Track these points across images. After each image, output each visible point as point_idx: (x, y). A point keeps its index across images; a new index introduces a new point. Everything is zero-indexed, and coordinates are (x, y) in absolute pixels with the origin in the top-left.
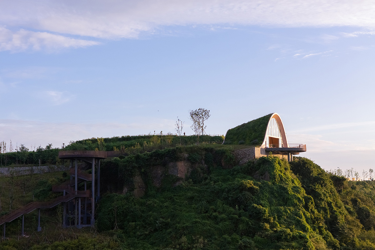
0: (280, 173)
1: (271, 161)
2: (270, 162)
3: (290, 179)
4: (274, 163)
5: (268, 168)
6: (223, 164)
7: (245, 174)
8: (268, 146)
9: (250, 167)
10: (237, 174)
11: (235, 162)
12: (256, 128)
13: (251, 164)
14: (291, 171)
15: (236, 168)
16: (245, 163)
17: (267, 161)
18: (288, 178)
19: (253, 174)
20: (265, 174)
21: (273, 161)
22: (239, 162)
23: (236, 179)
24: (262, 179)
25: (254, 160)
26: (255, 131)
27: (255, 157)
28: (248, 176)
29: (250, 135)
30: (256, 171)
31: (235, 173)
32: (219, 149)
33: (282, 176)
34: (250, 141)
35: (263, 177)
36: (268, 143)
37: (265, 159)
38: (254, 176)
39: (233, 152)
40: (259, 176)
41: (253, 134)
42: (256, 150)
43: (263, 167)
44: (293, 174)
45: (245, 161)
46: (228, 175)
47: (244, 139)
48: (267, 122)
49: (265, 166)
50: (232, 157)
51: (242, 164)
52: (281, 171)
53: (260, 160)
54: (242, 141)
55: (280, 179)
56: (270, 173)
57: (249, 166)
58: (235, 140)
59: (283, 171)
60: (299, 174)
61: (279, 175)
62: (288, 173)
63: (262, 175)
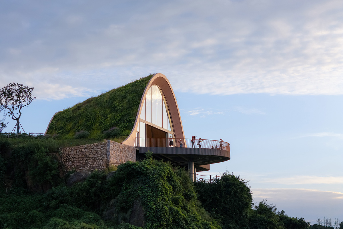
0: (171, 205)
1: (149, 172)
2: (146, 175)
3: (198, 221)
4: (157, 178)
5: (142, 191)
6: (29, 182)
7: (79, 206)
8: (143, 144)
9: (93, 190)
10: (58, 207)
11: (59, 176)
12: (116, 103)
13: (97, 181)
14: (199, 203)
15: (57, 190)
16: (84, 179)
17: (139, 173)
18: (194, 219)
19: (102, 208)
20: (131, 206)
21: (154, 174)
22: (68, 176)
23: (53, 219)
24: (125, 220)
25: (107, 173)
26: (114, 109)
27: (108, 165)
28: (87, 213)
29: (103, 118)
30: (109, 198)
31: (52, 203)
32: (21, 145)
33: (178, 212)
34: (102, 133)
35: (127, 215)
36: (143, 134)
37: (133, 169)
38: (105, 213)
39: (56, 152)
40: (118, 213)
41: (110, 116)
42: (111, 146)
43: (127, 189)
44: (203, 210)
45: (84, 175)
46: (37, 208)
47: (89, 128)
48: (141, 88)
49: (132, 186)
50: (50, 164)
51: (76, 182)
52: (176, 202)
53: (121, 170)
54: (84, 132)
55: (174, 221)
56: (145, 204)
57: (92, 185)
58: (69, 132)
59: (180, 201)
60: (216, 211)
61: (171, 210)
62: (193, 206)
63: (124, 210)
